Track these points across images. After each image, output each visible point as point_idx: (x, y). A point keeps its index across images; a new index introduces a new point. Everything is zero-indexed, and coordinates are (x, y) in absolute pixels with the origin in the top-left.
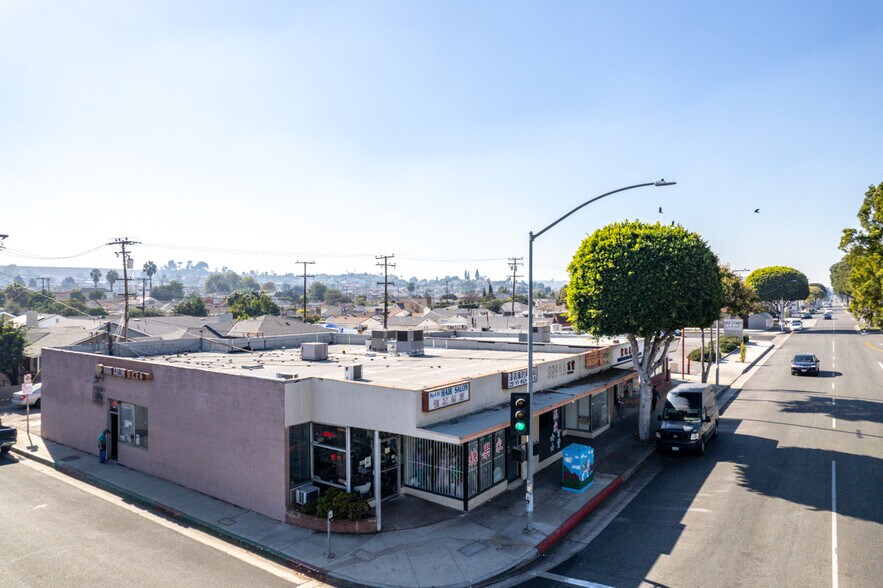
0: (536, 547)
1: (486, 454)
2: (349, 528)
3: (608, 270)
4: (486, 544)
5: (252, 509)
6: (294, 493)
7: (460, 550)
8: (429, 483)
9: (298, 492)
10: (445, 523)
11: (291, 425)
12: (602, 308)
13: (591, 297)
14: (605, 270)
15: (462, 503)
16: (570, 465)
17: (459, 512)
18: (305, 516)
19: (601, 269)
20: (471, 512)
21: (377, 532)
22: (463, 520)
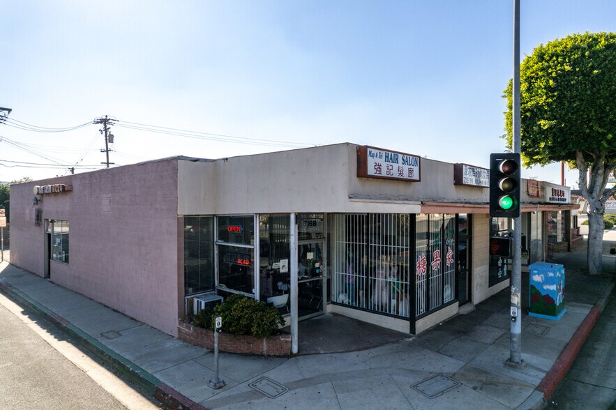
0: (539, 388)
1: (436, 264)
2: (254, 347)
3: (564, 74)
4: (455, 380)
5: (147, 323)
6: (191, 302)
7: (415, 387)
8: (363, 299)
9: (195, 300)
10: (386, 347)
11: (187, 213)
12: (555, 118)
13: (542, 106)
14: (558, 75)
15: (408, 323)
16: (541, 284)
17: (403, 335)
18: (199, 330)
19: (554, 75)
20: (419, 336)
21: (292, 355)
22: (410, 345)
